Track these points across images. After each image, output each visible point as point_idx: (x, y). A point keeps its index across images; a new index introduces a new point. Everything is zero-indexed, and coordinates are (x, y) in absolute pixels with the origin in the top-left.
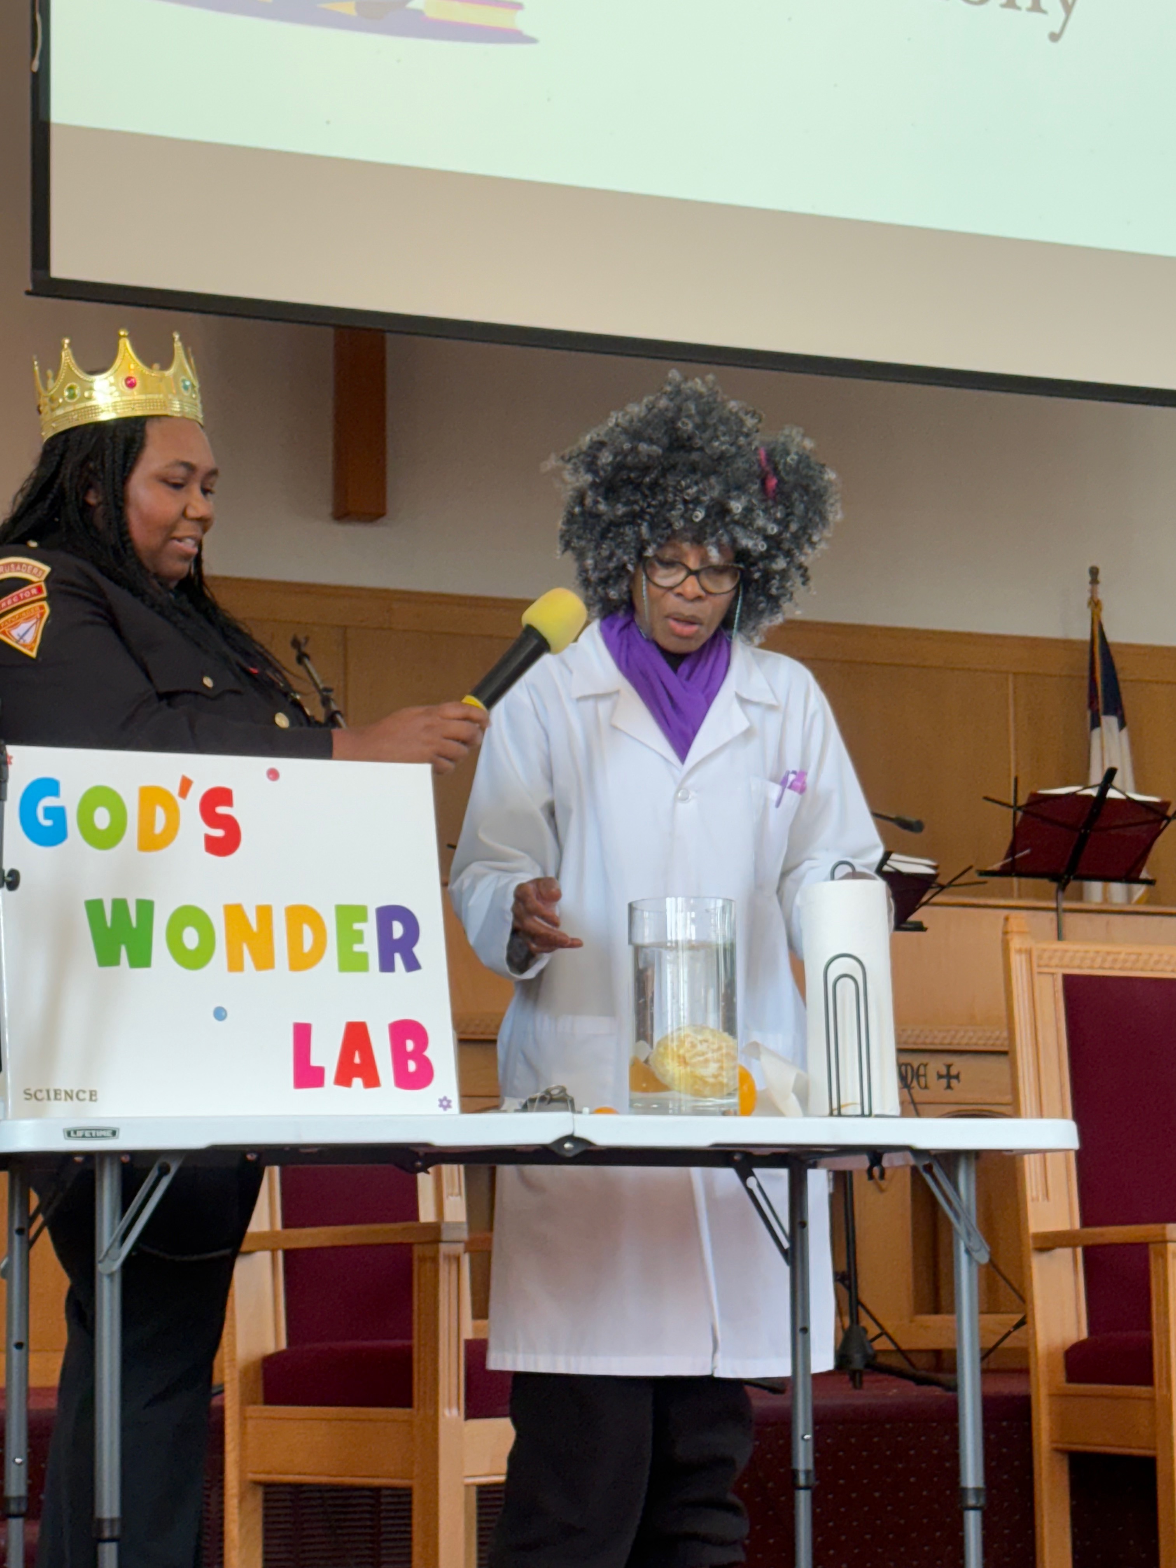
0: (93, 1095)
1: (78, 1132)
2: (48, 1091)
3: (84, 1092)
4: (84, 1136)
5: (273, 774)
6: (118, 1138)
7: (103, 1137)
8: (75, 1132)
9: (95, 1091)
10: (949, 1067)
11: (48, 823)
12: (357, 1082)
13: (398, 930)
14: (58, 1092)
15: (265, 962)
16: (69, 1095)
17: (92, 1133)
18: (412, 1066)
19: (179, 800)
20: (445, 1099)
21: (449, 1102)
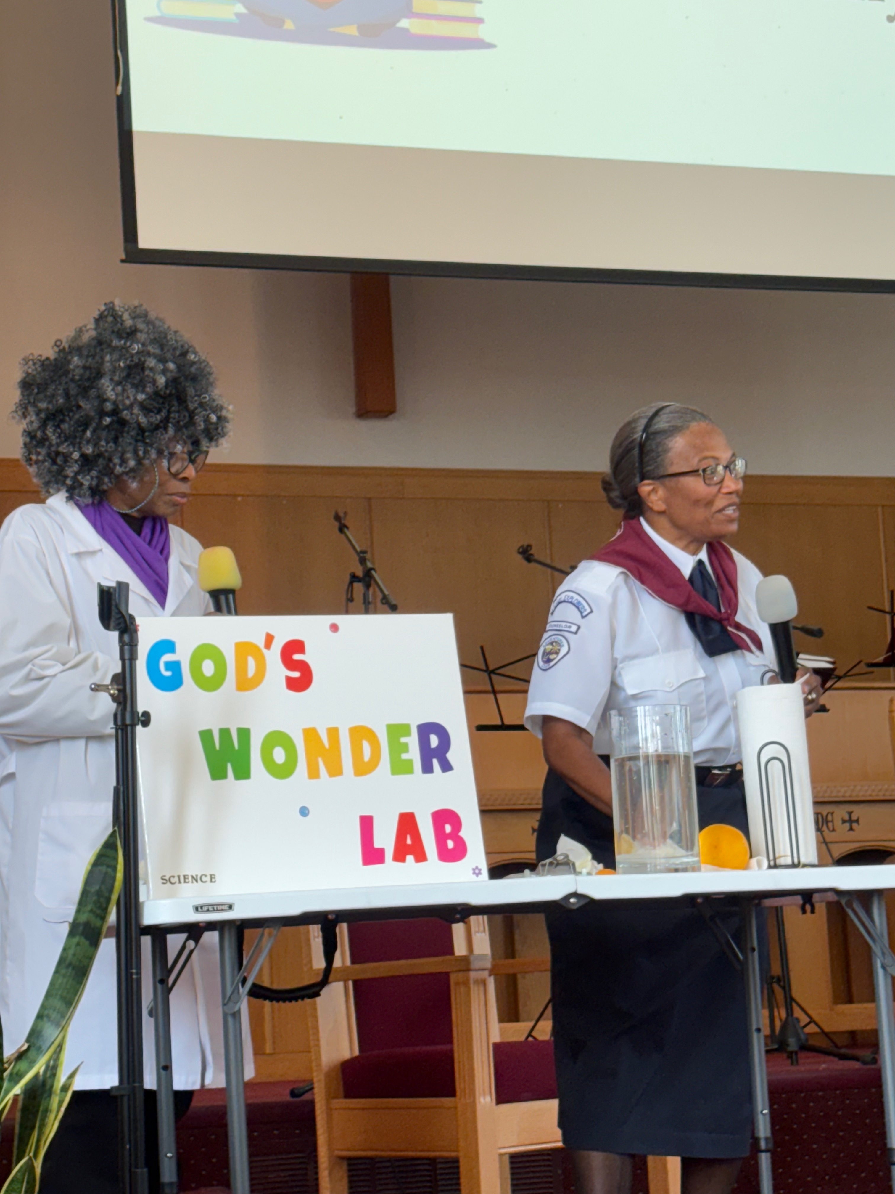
0: (212, 877)
1: (203, 908)
2: (179, 877)
3: (206, 876)
4: (208, 911)
5: (334, 628)
6: (233, 911)
7: (222, 910)
8: (201, 907)
9: (214, 875)
10: (850, 814)
11: (168, 674)
12: (410, 858)
13: (434, 741)
14: (186, 877)
15: (335, 770)
16: (195, 879)
17: (214, 907)
18: (450, 844)
19: (265, 651)
20: (477, 868)
21: (480, 870)
